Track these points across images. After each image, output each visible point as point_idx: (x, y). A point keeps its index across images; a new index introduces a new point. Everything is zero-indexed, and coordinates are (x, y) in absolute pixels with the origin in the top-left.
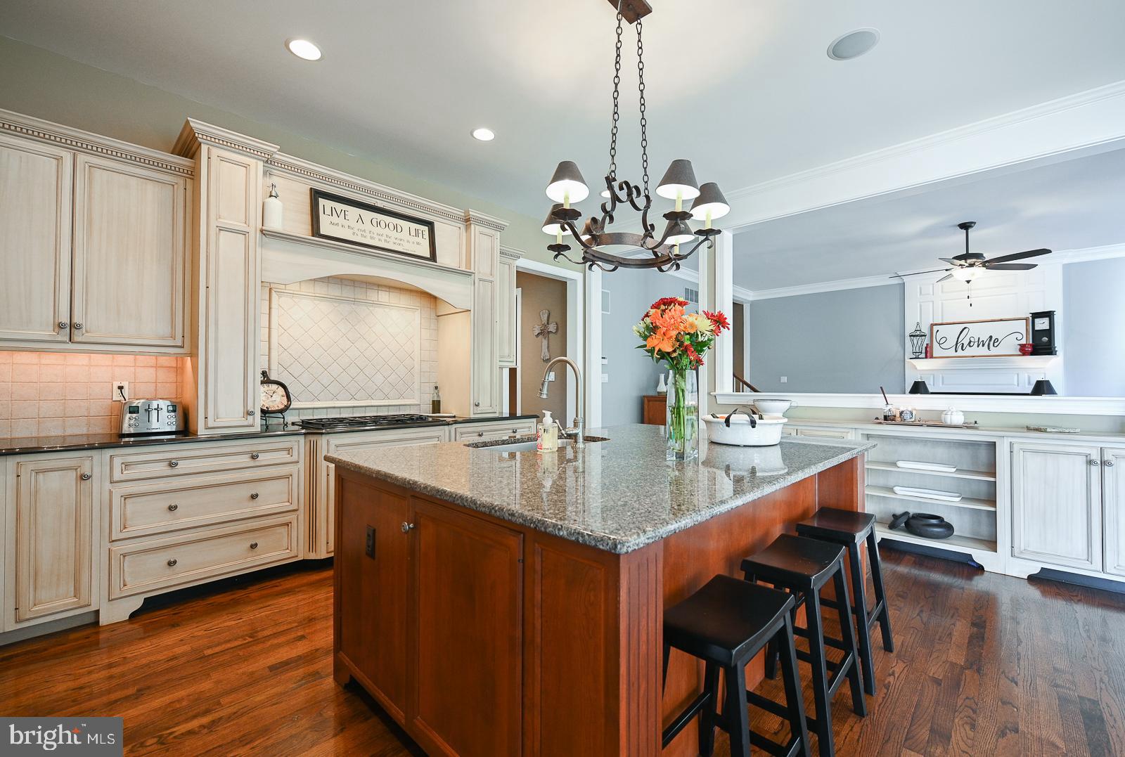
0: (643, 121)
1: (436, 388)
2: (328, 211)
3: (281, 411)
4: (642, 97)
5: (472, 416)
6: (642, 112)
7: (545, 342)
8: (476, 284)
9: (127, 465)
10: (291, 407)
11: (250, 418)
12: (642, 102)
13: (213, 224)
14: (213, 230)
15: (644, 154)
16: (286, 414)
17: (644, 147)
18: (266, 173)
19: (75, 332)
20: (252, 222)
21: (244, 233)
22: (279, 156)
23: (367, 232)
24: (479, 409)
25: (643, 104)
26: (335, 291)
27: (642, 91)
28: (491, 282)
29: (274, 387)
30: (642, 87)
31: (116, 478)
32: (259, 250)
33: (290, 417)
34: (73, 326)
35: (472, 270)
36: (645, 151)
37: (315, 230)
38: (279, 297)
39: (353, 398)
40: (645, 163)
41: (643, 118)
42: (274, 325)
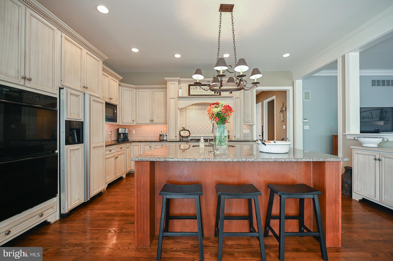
0: (235, 47)
1: (228, 131)
2: (192, 89)
3: (187, 137)
4: (234, 39)
5: (233, 140)
6: (234, 44)
7: (282, 114)
8: (234, 100)
9: (156, 145)
10: (190, 136)
11: (176, 138)
12: (234, 41)
13: (169, 97)
14: (169, 99)
15: (235, 58)
16: (188, 137)
17: (235, 56)
18: (179, 84)
19: (153, 121)
20: (176, 96)
21: (175, 98)
22: (182, 79)
23: (202, 91)
24: (236, 138)
25: (234, 42)
26: (200, 107)
27: (234, 37)
28: (240, 98)
29: (186, 131)
30: (234, 36)
31: (155, 148)
32: (177, 101)
33: (190, 138)
34: (152, 120)
35: (233, 96)
36: (235, 57)
37: (189, 95)
38: (188, 110)
39: (205, 134)
40: (236, 61)
41: (235, 46)
42: (187, 117)
